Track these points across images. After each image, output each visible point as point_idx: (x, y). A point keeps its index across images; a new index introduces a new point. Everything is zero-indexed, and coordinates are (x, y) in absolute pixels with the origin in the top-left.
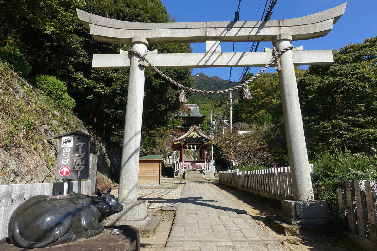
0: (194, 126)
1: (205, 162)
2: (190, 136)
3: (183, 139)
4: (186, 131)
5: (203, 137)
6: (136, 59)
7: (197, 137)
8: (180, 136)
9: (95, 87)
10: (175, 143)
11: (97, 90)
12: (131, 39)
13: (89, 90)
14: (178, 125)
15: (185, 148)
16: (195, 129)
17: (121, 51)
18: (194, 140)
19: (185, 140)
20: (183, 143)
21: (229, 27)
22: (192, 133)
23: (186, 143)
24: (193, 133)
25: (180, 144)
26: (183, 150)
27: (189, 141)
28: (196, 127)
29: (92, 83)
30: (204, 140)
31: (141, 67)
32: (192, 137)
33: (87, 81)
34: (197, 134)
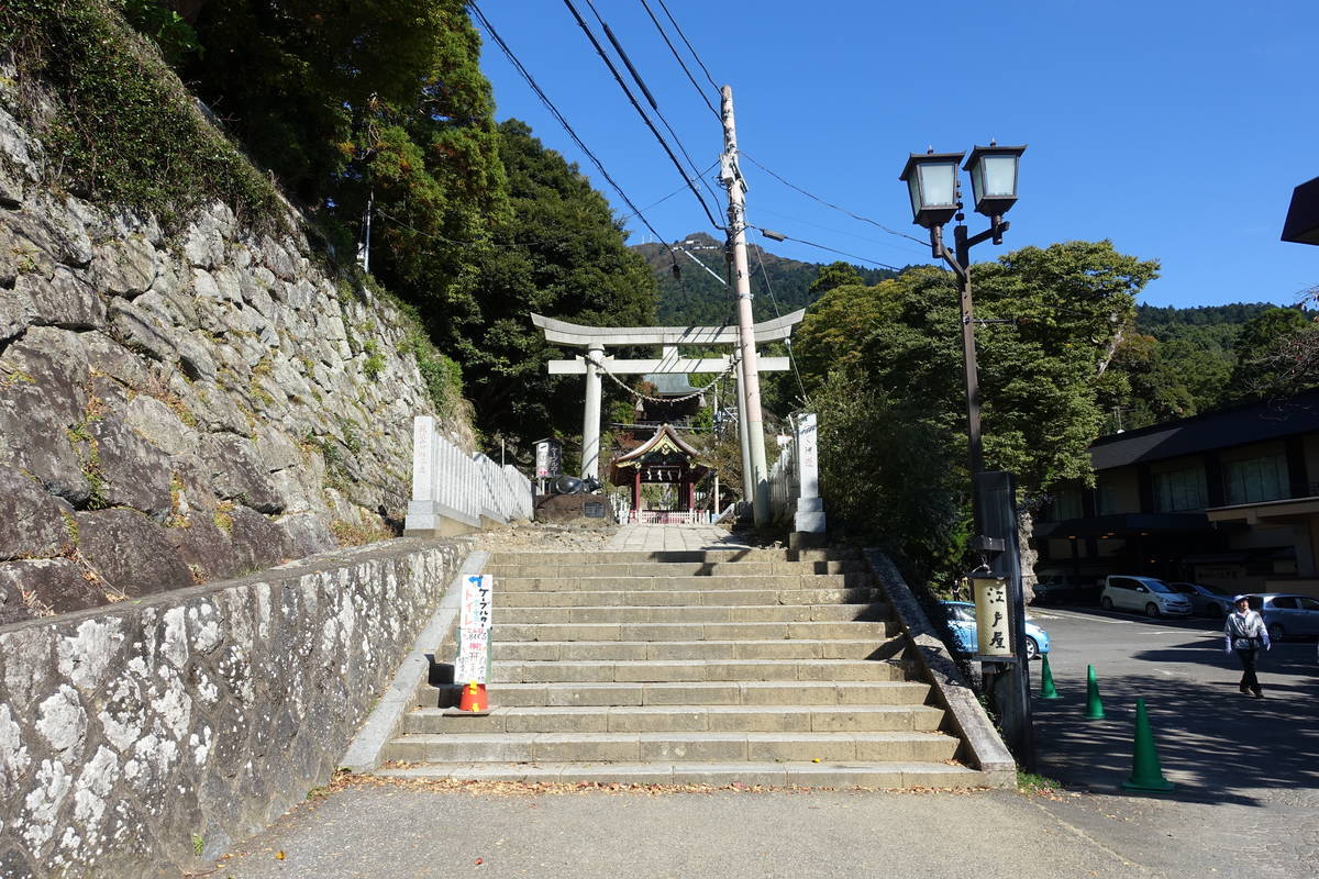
0: (666, 425)
1: (691, 510)
2: (656, 448)
3: (639, 457)
4: (645, 435)
5: (686, 452)
6: (593, 367)
7: (672, 452)
8: (631, 450)
9: (494, 365)
10: (620, 466)
11: (496, 369)
12: (587, 346)
13: (484, 369)
14: (625, 420)
15: (644, 479)
16: (667, 433)
17: (577, 357)
18: (665, 457)
19: (643, 457)
20: (638, 466)
21: (686, 334)
22: (660, 442)
23: (645, 464)
24: (662, 442)
25: (632, 468)
26: (639, 486)
27: (654, 459)
28: (671, 427)
29: (489, 357)
30: (689, 457)
31: (598, 374)
32: (660, 450)
33: (480, 354)
34: (672, 445)
